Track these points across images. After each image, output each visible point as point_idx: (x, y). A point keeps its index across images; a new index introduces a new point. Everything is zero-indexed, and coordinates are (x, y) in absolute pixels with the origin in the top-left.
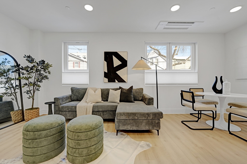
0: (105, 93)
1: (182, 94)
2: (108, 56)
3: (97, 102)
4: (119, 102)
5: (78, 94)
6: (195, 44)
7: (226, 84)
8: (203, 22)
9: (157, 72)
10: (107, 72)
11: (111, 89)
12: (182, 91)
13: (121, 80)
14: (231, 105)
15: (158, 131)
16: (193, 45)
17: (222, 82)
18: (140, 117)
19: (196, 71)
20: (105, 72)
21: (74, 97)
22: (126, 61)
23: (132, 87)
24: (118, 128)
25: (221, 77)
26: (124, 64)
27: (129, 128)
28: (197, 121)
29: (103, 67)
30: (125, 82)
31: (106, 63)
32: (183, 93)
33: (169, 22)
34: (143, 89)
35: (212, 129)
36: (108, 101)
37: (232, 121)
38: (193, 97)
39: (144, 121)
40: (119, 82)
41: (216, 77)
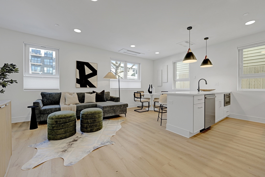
0: (81, 96)
1: (134, 95)
2: (80, 65)
3: (76, 103)
4: (95, 102)
5: (52, 98)
6: (139, 64)
7: (153, 88)
8: (144, 54)
9: (120, 80)
10: (79, 79)
11: (86, 93)
12: (134, 93)
13: (92, 86)
14: (155, 99)
15: (125, 114)
16: (139, 65)
17: (152, 87)
18: (117, 108)
19: (140, 81)
20: (77, 79)
21: (48, 101)
22: (96, 71)
23: (104, 91)
24: (104, 116)
25: (152, 85)
26: (94, 73)
27: (111, 115)
28: (141, 109)
29: (76, 74)
30: (95, 87)
31: (78, 71)
32: (135, 93)
33: (128, 50)
34: (109, 92)
35: (148, 111)
36: (85, 102)
37: (156, 107)
38: (141, 96)
39: (119, 110)
40: (90, 87)
41: (150, 85)
